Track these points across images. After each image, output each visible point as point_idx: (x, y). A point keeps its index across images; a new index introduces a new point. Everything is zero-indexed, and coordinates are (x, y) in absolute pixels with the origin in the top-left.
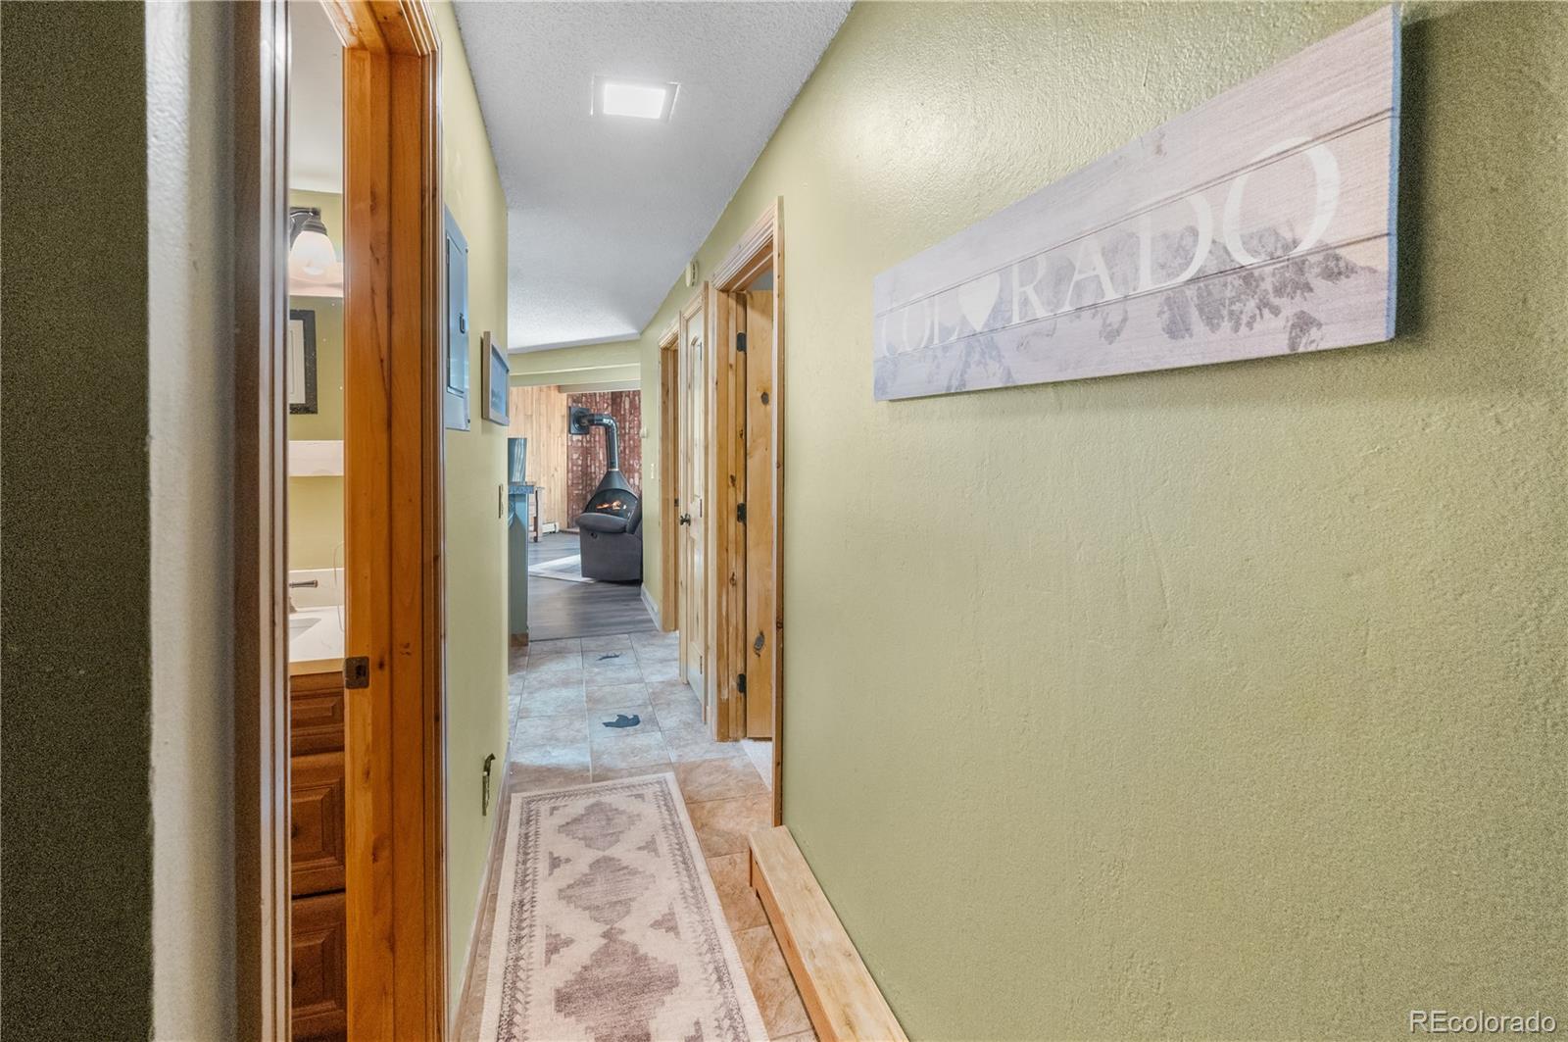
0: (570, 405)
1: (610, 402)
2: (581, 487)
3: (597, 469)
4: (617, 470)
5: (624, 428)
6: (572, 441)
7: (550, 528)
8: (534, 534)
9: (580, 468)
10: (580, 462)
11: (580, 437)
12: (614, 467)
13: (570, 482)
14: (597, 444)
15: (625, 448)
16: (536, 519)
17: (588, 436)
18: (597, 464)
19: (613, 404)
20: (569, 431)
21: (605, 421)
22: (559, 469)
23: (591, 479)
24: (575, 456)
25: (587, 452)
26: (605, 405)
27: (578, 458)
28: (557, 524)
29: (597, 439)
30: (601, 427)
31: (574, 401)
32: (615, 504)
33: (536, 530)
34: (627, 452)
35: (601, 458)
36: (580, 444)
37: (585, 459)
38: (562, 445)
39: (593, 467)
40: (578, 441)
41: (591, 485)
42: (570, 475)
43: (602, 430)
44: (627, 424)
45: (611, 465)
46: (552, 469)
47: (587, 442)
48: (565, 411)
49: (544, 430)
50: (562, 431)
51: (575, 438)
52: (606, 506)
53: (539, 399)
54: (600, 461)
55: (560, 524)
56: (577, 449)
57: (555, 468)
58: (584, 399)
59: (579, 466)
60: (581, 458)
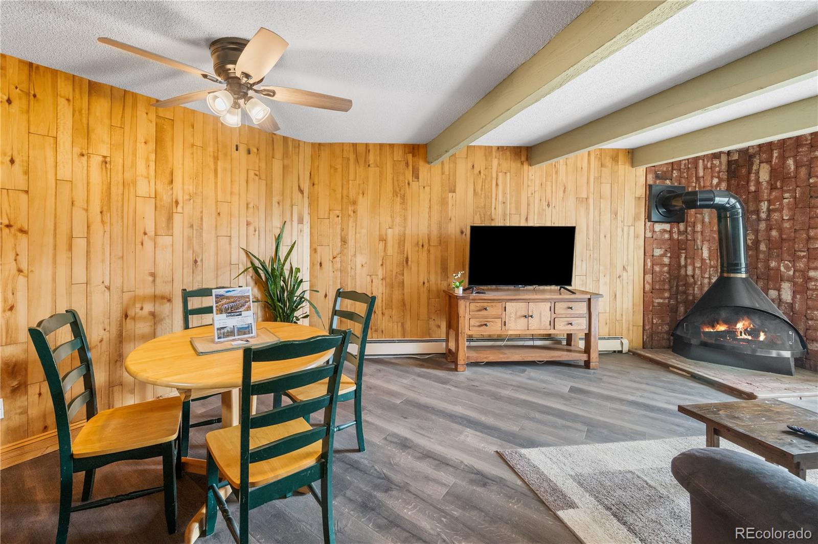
0: (650, 182)
1: (724, 176)
2: (667, 295)
3: (698, 272)
4: (744, 276)
5: (757, 212)
6: (654, 231)
7: (614, 345)
8: (584, 357)
9: (666, 269)
10: (666, 260)
11: (667, 227)
12: (738, 271)
13: (648, 287)
14: (699, 236)
15: (757, 242)
16: (588, 337)
17: (682, 226)
18: (698, 265)
19: (728, 180)
20: (649, 218)
21: (719, 200)
22: (630, 269)
23: (687, 285)
24: (658, 252)
25: (677, 248)
26: (715, 181)
27: (664, 255)
28: (625, 342)
29: (699, 228)
30: (706, 211)
31: (657, 177)
32: (740, 326)
33: (587, 350)
34: (763, 247)
35: (706, 254)
36: (667, 236)
37: (675, 257)
38: (636, 237)
39: (690, 269)
40: (665, 231)
41: (684, 293)
42: (649, 277)
43: (708, 215)
44: (764, 206)
45: (728, 262)
46: (619, 269)
47: (679, 233)
48: (641, 191)
49: (607, 218)
50: (636, 218)
51: (658, 227)
52: (722, 328)
53: (599, 179)
54: (703, 260)
55: (631, 342)
56: (661, 242)
57: (624, 267)
58: (675, 174)
59: (665, 265)
60: (669, 255)
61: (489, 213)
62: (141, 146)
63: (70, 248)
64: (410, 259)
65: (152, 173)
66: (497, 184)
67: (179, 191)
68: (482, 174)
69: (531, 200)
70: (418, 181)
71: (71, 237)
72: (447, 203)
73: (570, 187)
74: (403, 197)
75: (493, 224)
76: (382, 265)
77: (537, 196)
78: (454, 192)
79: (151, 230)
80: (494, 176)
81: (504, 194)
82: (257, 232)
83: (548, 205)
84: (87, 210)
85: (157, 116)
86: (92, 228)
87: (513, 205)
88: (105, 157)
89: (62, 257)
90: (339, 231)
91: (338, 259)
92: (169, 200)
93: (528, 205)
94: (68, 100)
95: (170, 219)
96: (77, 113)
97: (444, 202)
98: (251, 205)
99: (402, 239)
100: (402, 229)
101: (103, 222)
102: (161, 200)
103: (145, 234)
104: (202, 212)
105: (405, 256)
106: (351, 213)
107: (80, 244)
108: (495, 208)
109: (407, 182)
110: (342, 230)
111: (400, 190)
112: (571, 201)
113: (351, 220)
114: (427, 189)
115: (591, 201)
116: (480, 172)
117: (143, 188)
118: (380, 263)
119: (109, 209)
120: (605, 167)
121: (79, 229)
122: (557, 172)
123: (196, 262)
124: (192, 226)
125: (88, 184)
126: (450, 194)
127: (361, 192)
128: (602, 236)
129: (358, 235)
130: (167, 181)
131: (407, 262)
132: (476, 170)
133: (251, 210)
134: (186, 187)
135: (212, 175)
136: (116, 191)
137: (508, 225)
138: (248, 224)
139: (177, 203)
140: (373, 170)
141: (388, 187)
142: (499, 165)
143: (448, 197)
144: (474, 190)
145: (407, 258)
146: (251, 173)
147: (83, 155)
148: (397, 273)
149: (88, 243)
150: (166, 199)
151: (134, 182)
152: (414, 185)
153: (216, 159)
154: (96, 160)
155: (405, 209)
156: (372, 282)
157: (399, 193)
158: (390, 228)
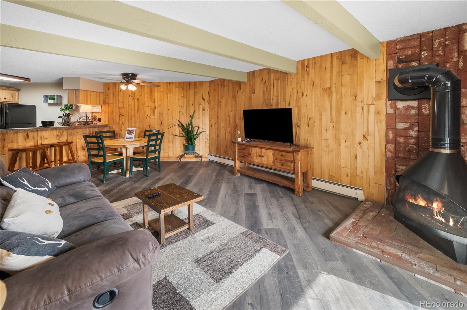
0: (391, 67)
6: (396, 108)
10: (413, 133)
11: (413, 103)
13: (389, 154)
20: (388, 97)
22: (370, 138)
24: (401, 126)
27: (410, 128)
31: (400, 61)
36: (413, 112)
40: (410, 107)
46: (360, 137)
48: (382, 76)
49: (347, 101)
50: (376, 98)
51: (401, 104)
55: (371, 195)
56: (405, 117)
57: (364, 136)
58: (424, 54)
59: (412, 137)
60: (416, 128)
61: (270, 102)
63: (131, 119)
64: (238, 125)
65: (149, 100)
66: (274, 86)
67: (156, 104)
68: (266, 83)
69: (292, 93)
70: (241, 90)
71: (131, 117)
72: (252, 99)
73: (317, 82)
74: (236, 98)
75: (272, 108)
76: (229, 127)
77: (295, 90)
78: (254, 93)
79: (149, 115)
80: (272, 82)
81: (277, 91)
82: (183, 115)
83: (303, 95)
84: (134, 111)
86: (136, 114)
87: (282, 97)
89: (130, 121)
90: (216, 113)
91: (216, 124)
92: (154, 107)
93: (290, 96)
95: (154, 112)
97: (250, 98)
98: (180, 106)
100: (235, 112)
101: (138, 113)
102: (151, 107)
103: (147, 116)
104: (163, 109)
105: (236, 123)
106: (219, 106)
107: (133, 118)
108: (273, 99)
109: (237, 91)
110: (217, 113)
111: (234, 95)
112: (318, 91)
113: (220, 109)
114: (244, 93)
115: (334, 89)
116: (265, 82)
117: (147, 104)
118: (228, 127)
119: (139, 110)
120: (345, 63)
121: (133, 115)
122: (308, 74)
124: (160, 113)
125: (135, 105)
126: (253, 95)
127: (222, 97)
128: (343, 113)
129: (221, 115)
130: (153, 102)
131: (237, 126)
132: (264, 81)
133: (180, 108)
134: (158, 103)
135: (166, 99)
136: (140, 106)
137: (279, 108)
138: (179, 112)
139: (156, 107)
140: (226, 88)
141: (231, 94)
142: (275, 76)
143: (252, 96)
144: (263, 91)
145: (237, 125)
146: (181, 96)
148: (233, 131)
149: (135, 118)
150: (153, 107)
151: (145, 103)
152: (239, 92)
153: (167, 94)
155: (236, 103)
156: (226, 134)
157: (234, 96)
158: (231, 111)
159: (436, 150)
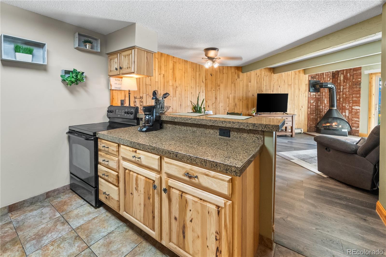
0: (310, 79)
1: (331, 77)
2: (314, 115)
3: (323, 108)
4: (335, 108)
5: (340, 89)
6: (311, 95)
7: (299, 131)
8: (291, 134)
9: (314, 107)
10: (314, 104)
11: (315, 93)
12: (334, 107)
13: (309, 113)
14: (324, 96)
15: (340, 98)
16: (292, 127)
17: (319, 93)
18: (323, 105)
19: (332, 79)
20: (309, 91)
21: (329, 86)
22: (304, 107)
23: (320, 112)
24: (312, 102)
25: (318, 100)
26: (329, 79)
27: (314, 102)
28: (302, 130)
29: (324, 94)
30: (326, 89)
31: (312, 78)
32: (334, 124)
33: (292, 132)
34: (341, 100)
35: (326, 102)
36: (315, 96)
37: (317, 103)
38: (306, 97)
39: (321, 107)
40: (314, 95)
41: (320, 114)
42: (309, 109)
43: (326, 90)
44: (342, 87)
45: (332, 105)
46: (301, 107)
47: (318, 95)
48: (307, 82)
49: (297, 91)
50: (306, 91)
51: (312, 94)
52: (328, 125)
53: (294, 78)
54: (325, 104)
55: (304, 130)
56: (313, 98)
57: (302, 106)
58: (317, 77)
59: (314, 106)
60: (315, 102)
61: (261, 89)
62: (170, 70)
64: (237, 104)
65: (172, 78)
66: (264, 80)
67: (177, 84)
68: (259, 77)
69: (274, 85)
70: (239, 79)
72: (248, 86)
73: (286, 81)
74: (235, 84)
75: (263, 93)
76: (228, 106)
77: (276, 84)
78: (251, 82)
80: (263, 77)
81: (266, 83)
82: (193, 96)
83: (279, 87)
85: (173, 61)
87: (269, 87)
88: (164, 74)
91: (214, 104)
93: (273, 86)
94: (157, 59)
95: (176, 92)
96: (159, 62)
97: (247, 86)
98: (192, 87)
99: (234, 98)
100: (234, 94)
102: (174, 86)
104: (182, 90)
105: (235, 103)
106: (218, 89)
108: (263, 88)
109: (236, 79)
110: (215, 95)
111: (234, 82)
112: (286, 86)
113: (218, 92)
114: (242, 81)
115: (292, 85)
116: (258, 76)
117: (171, 83)
118: (228, 105)
120: (297, 74)
122: (282, 76)
123: (181, 105)
124: (180, 94)
126: (249, 83)
127: (221, 82)
128: (295, 96)
129: (220, 96)
130: (175, 81)
131: (236, 105)
132: (257, 75)
133: (192, 89)
134: (179, 82)
135: (184, 78)
137: (267, 93)
138: (191, 93)
139: (177, 87)
140: (225, 75)
141: (230, 81)
142: (264, 73)
143: (249, 84)
144: (257, 82)
145: (236, 104)
147: (160, 74)
148: (233, 109)
151: (169, 82)
152: (238, 80)
153: (185, 73)
154: (162, 75)
155: (235, 88)
156: (225, 112)
157: (233, 83)
158: (230, 94)
159: (333, 108)
